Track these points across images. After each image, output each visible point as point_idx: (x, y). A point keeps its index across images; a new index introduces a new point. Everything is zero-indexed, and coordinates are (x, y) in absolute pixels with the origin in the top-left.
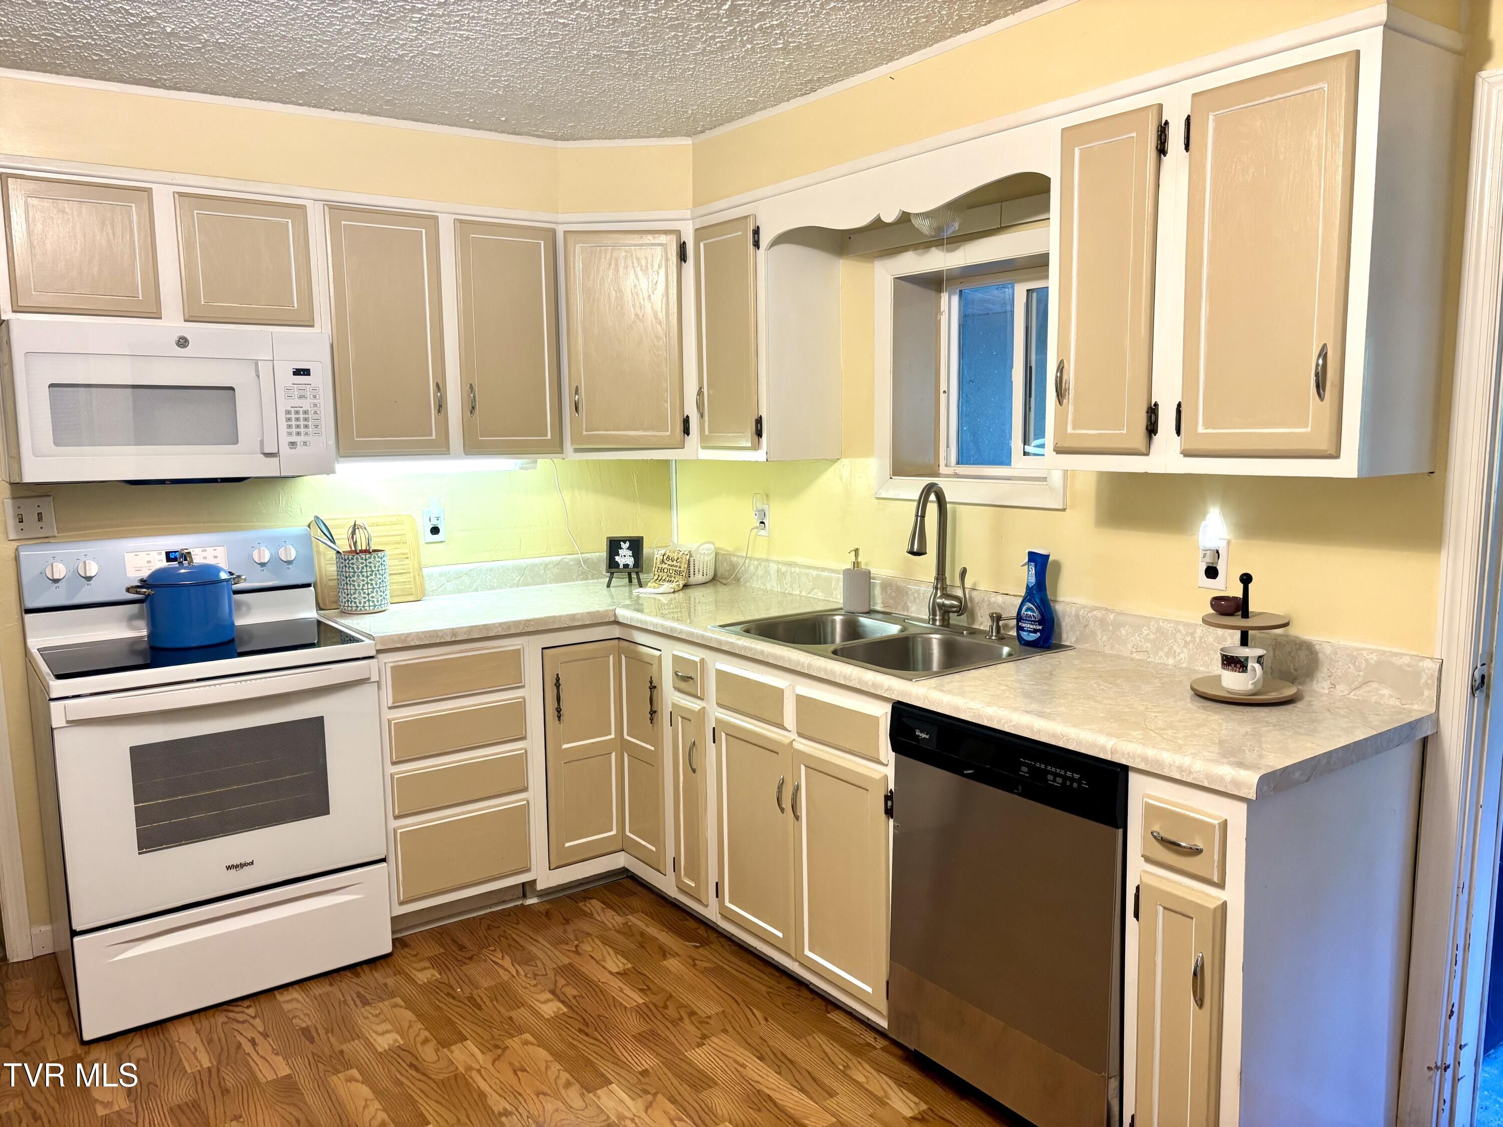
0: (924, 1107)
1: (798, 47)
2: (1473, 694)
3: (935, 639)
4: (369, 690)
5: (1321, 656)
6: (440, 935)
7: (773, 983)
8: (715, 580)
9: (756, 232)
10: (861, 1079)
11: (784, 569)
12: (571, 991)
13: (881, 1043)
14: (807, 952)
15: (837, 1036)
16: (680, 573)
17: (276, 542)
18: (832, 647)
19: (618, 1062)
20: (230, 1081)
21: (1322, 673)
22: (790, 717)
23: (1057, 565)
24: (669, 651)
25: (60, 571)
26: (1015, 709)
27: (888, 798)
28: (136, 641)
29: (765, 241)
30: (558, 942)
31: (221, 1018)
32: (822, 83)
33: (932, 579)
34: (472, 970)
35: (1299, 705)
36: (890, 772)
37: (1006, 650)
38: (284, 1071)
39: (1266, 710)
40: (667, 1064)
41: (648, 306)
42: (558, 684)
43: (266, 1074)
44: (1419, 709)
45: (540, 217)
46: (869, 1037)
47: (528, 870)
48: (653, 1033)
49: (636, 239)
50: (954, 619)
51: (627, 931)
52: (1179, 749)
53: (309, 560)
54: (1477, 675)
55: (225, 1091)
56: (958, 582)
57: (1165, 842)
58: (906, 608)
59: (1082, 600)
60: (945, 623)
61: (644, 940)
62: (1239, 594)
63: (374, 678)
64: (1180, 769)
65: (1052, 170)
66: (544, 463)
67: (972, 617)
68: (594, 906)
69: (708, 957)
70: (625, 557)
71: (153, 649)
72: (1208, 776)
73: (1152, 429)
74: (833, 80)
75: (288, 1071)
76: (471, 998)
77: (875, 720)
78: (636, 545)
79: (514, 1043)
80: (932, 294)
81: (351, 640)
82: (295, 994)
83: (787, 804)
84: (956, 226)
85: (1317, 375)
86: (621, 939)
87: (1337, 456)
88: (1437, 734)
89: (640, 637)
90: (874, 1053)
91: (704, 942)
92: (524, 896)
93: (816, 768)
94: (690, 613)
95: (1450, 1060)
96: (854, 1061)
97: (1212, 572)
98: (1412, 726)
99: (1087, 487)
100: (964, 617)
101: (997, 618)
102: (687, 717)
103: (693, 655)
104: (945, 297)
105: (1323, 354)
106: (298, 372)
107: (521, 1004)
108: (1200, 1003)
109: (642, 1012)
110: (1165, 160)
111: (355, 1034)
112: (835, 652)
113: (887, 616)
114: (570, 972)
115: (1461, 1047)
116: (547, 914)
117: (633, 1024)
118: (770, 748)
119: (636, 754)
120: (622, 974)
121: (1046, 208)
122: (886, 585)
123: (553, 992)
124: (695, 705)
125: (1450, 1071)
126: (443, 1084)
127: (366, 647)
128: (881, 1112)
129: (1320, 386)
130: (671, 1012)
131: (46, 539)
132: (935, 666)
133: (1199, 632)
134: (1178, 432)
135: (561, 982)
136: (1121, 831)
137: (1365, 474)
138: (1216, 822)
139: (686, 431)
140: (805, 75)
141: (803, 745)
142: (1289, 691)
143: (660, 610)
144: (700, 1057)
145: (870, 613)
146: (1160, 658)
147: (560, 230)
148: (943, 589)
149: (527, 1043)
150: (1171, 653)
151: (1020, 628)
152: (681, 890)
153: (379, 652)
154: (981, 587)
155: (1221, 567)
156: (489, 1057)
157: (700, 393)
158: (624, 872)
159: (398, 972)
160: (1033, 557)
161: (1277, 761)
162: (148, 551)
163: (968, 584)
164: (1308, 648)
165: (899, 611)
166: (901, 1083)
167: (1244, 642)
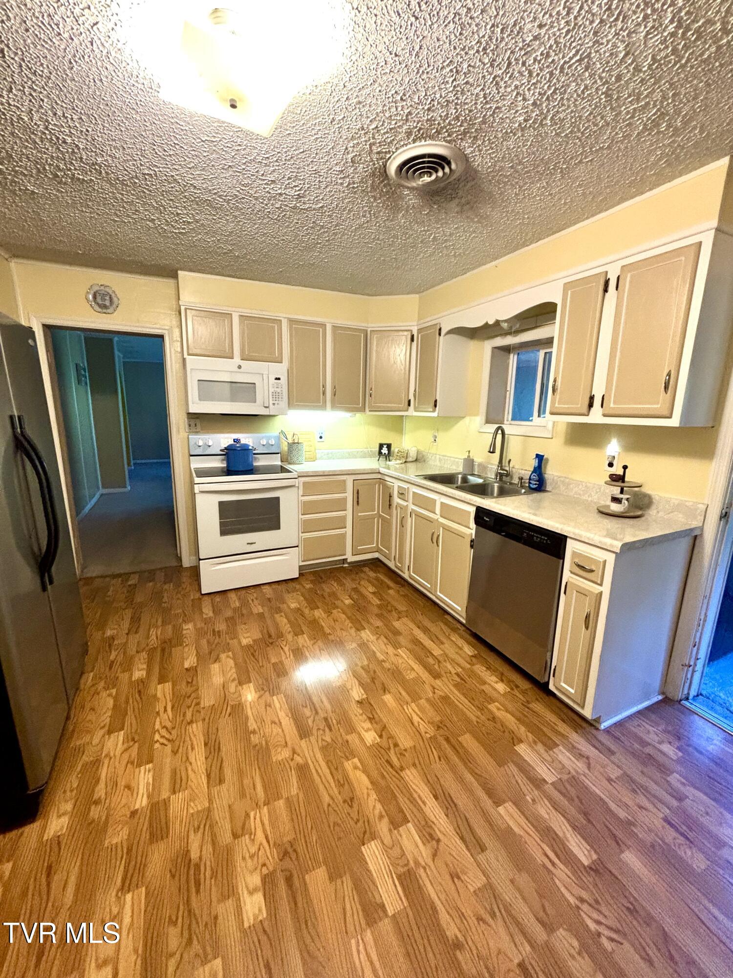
0: (476, 652)
1: (460, 254)
2: (721, 519)
3: (496, 485)
4: (294, 490)
5: (654, 500)
6: (314, 573)
7: (425, 602)
8: (416, 460)
9: (440, 329)
10: (454, 639)
11: (442, 457)
12: (355, 596)
13: (463, 628)
14: (438, 593)
15: (447, 623)
16: (403, 457)
17: (269, 438)
18: (455, 486)
19: (368, 622)
20: (244, 612)
21: (654, 507)
22: (438, 511)
23: (547, 460)
24: (396, 484)
25: (201, 443)
26: (524, 512)
27: (472, 541)
28: (223, 468)
29: (443, 333)
30: (353, 580)
31: (244, 592)
32: (468, 270)
33: (497, 463)
34: (324, 586)
35: (643, 519)
36: (473, 532)
37: (523, 491)
38: (261, 611)
39: (628, 519)
40: (386, 625)
41: (399, 360)
42: (358, 493)
43: (255, 611)
44: (695, 523)
45: (362, 325)
46: (459, 626)
47: (345, 555)
48: (382, 614)
49: (396, 334)
50: (504, 478)
51: (377, 579)
52: (589, 530)
53: (279, 444)
54: (723, 511)
55: (243, 615)
56: (507, 465)
57: (578, 566)
58: (486, 474)
59: (556, 474)
60: (501, 479)
61: (382, 582)
62: (622, 474)
63: (297, 485)
64: (588, 538)
65: (558, 301)
66: (359, 415)
67: (512, 478)
68: (366, 569)
69: (404, 591)
70: (385, 450)
71: (228, 470)
72: (600, 542)
73: (591, 405)
74: (473, 269)
75: (262, 611)
76: (322, 595)
77: (469, 513)
78: (389, 446)
79: (335, 611)
80: (507, 354)
81: (290, 472)
82: (267, 587)
83: (435, 540)
84: (518, 326)
85: (665, 383)
86: (375, 582)
87: (670, 417)
88: (701, 535)
89: (387, 478)
90: (459, 632)
91: (403, 586)
92: (344, 563)
93: (446, 529)
94: (406, 471)
95: (692, 663)
96: (452, 634)
97: (611, 465)
98: (691, 530)
99: (562, 429)
100: (508, 478)
101: (521, 479)
102: (402, 508)
103: (405, 486)
104: (512, 356)
105: (669, 375)
106: (276, 379)
107: (339, 599)
108: (587, 628)
109: (379, 607)
110: (607, 295)
111: (283, 602)
112: (457, 487)
113: (479, 476)
114: (356, 590)
115: (698, 659)
116: (351, 570)
117: (376, 610)
118: (430, 521)
119: (384, 519)
120: (374, 593)
121: (554, 318)
122: (480, 465)
123: (349, 596)
124: (405, 503)
125: (691, 669)
126: (310, 622)
127: (294, 475)
128: (460, 652)
129: (666, 388)
130: (389, 608)
131: (197, 433)
132: (495, 495)
133: (602, 488)
134: (602, 406)
135: (353, 593)
136: (562, 561)
137: (682, 425)
138: (602, 560)
139: (409, 405)
140: (462, 266)
141: (442, 520)
142: (639, 513)
143: (396, 470)
144: (397, 624)
145: (473, 475)
146: (585, 497)
147: (369, 330)
148: (501, 467)
149: (339, 612)
150: (590, 496)
151: (530, 483)
152: (396, 567)
153: (299, 476)
154: (517, 467)
155: (615, 463)
156: (326, 615)
157: (415, 391)
158: (378, 559)
159: (300, 584)
160: (537, 456)
161: (629, 539)
162: (228, 438)
163: (511, 466)
164: (649, 497)
165: (483, 475)
166: (469, 643)
167: (622, 492)
